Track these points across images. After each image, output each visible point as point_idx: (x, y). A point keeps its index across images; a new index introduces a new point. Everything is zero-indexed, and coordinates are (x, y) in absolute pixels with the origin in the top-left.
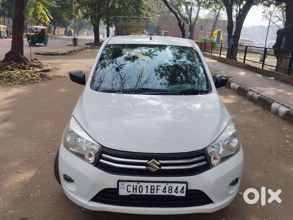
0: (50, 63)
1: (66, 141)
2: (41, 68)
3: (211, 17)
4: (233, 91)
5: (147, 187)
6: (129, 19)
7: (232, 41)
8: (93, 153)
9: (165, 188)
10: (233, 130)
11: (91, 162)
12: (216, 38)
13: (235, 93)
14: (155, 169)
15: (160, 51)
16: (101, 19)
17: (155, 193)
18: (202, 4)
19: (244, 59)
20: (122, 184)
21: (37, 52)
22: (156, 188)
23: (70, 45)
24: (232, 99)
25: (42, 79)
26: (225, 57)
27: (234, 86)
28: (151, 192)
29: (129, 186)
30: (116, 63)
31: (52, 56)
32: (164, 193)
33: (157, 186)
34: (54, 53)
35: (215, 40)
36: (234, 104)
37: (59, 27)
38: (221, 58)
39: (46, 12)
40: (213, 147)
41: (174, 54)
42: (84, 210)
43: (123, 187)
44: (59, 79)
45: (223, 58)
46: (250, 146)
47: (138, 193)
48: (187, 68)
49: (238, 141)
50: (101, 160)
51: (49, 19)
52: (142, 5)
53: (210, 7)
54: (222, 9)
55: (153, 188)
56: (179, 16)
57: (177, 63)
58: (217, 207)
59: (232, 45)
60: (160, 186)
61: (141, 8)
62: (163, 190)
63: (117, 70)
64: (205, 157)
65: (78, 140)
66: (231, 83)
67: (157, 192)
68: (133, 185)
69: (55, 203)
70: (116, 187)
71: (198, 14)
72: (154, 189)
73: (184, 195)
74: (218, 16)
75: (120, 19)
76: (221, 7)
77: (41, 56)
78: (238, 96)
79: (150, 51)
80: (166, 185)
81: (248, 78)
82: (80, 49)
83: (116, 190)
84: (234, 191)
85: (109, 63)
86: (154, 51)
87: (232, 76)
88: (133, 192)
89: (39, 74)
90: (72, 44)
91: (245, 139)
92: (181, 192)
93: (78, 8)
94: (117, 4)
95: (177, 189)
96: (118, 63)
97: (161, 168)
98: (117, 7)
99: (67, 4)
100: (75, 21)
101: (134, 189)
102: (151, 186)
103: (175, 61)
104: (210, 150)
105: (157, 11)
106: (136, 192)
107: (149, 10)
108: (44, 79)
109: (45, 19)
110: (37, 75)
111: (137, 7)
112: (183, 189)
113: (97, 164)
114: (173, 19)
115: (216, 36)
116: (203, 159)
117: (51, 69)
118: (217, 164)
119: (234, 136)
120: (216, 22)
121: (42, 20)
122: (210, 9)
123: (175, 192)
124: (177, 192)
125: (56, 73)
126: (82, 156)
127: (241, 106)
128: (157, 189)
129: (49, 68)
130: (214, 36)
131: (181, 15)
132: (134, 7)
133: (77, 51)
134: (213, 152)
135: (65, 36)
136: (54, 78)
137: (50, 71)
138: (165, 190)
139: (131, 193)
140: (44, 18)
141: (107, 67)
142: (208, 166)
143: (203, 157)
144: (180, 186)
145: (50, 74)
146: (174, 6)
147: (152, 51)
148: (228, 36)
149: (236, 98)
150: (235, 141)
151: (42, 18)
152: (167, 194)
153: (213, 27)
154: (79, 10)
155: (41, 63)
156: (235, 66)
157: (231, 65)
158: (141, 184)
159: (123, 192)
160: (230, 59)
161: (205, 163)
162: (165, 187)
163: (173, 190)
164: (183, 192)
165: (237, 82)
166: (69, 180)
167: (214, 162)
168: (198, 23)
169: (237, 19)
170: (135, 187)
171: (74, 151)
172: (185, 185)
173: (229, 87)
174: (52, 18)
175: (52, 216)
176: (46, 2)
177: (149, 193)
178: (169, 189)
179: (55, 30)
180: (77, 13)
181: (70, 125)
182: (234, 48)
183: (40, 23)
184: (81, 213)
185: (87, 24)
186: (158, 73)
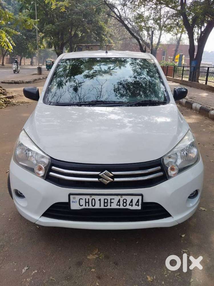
0: (15, 91)
1: (16, 154)
2: (6, 95)
3: (173, 42)
4: (195, 111)
5: (100, 200)
6: (92, 47)
7: (194, 63)
8: (43, 166)
9: (119, 201)
10: (191, 140)
11: (41, 175)
12: (178, 63)
13: (197, 113)
14: (108, 181)
15: (120, 67)
16: (64, 48)
17: (109, 207)
18: (163, 28)
19: (207, 81)
20: (73, 197)
21: (3, 81)
22: (109, 201)
23: (35, 74)
24: (194, 119)
25: (6, 105)
26: (187, 80)
27: (196, 106)
28: (104, 206)
29: (81, 200)
30: (75, 81)
31: (17, 85)
32: (119, 206)
33: (111, 199)
34: (19, 82)
35: (177, 64)
36: (196, 123)
37: (25, 58)
38: (184, 81)
39: (9, 39)
40: (170, 157)
41: (135, 71)
42: (38, 227)
43: (74, 200)
44: (22, 105)
45: (186, 81)
46: (212, 163)
47: (91, 207)
48: (146, 85)
49: (198, 150)
50: (51, 173)
51: (12, 47)
52: (104, 31)
53: (171, 31)
54: (183, 33)
55: (106, 201)
56: (141, 42)
57: (138, 79)
58: (176, 221)
59: (194, 67)
60: (114, 199)
61: (103, 35)
62: (117, 203)
63: (76, 89)
64: (161, 168)
65: (29, 154)
66: (193, 103)
67: (111, 206)
68: (86, 199)
69: (10, 220)
70: (67, 201)
71: (159, 39)
72: (107, 203)
73: (139, 208)
74: (179, 40)
75: (83, 47)
76: (183, 31)
77: (7, 84)
78: (200, 116)
79: (109, 68)
80: (120, 198)
81: (210, 98)
82: (44, 77)
83: (68, 204)
84: (194, 204)
85: (67, 82)
86: (113, 68)
87: (195, 97)
88: (86, 206)
89: (3, 100)
90: (37, 73)
91: (207, 156)
92: (136, 205)
93: (43, 38)
94: (79, 32)
95: (132, 201)
96: (77, 81)
97: (114, 180)
98: (81, 35)
99: (32, 35)
100: (40, 52)
101: (86, 202)
102: (105, 199)
103: (135, 77)
104: (166, 161)
105: (119, 38)
106: (89, 206)
107: (111, 36)
108: (8, 105)
109: (8, 47)
110: (1, 101)
111: (99, 34)
112: (138, 201)
113: (47, 177)
114: (136, 45)
115: (178, 61)
116: (159, 169)
117: (15, 95)
118: (175, 175)
119: (192, 145)
120: (177, 47)
121: (5, 47)
122: (172, 33)
123: (130, 205)
124: (132, 205)
125: (20, 100)
126: (32, 170)
127: (203, 125)
128: (111, 203)
129: (13, 95)
130: (176, 61)
131: (143, 41)
132: (96, 34)
133: (42, 79)
134: (170, 163)
135: (31, 66)
136: (18, 104)
137: (14, 97)
138: (120, 203)
139: (84, 207)
140: (7, 45)
141: (64, 87)
142: (165, 177)
143: (159, 168)
144: (135, 199)
145: (14, 101)
146: (135, 32)
147: (111, 68)
148: (190, 60)
149: (198, 118)
150: (195, 151)
151: (5, 45)
152: (122, 207)
153: (175, 51)
154: (44, 40)
155: (5, 90)
156: (197, 88)
157: (193, 87)
158: (93, 197)
159: (74, 206)
160: (192, 81)
161: (161, 174)
162: (120, 199)
163: (128, 203)
164: (138, 205)
165: (199, 102)
166: (20, 195)
167: (171, 173)
168: (160, 48)
169: (198, 42)
170: (87, 201)
171: (24, 166)
172: (140, 198)
173: (191, 108)
174: (14, 45)
175: (6, 233)
176: (8, 30)
177: (102, 207)
178: (124, 202)
179: (21, 60)
180: (41, 43)
181: (19, 138)
182: (196, 70)
183: (6, 54)
184: (36, 230)
185: (52, 54)
186: (117, 94)
